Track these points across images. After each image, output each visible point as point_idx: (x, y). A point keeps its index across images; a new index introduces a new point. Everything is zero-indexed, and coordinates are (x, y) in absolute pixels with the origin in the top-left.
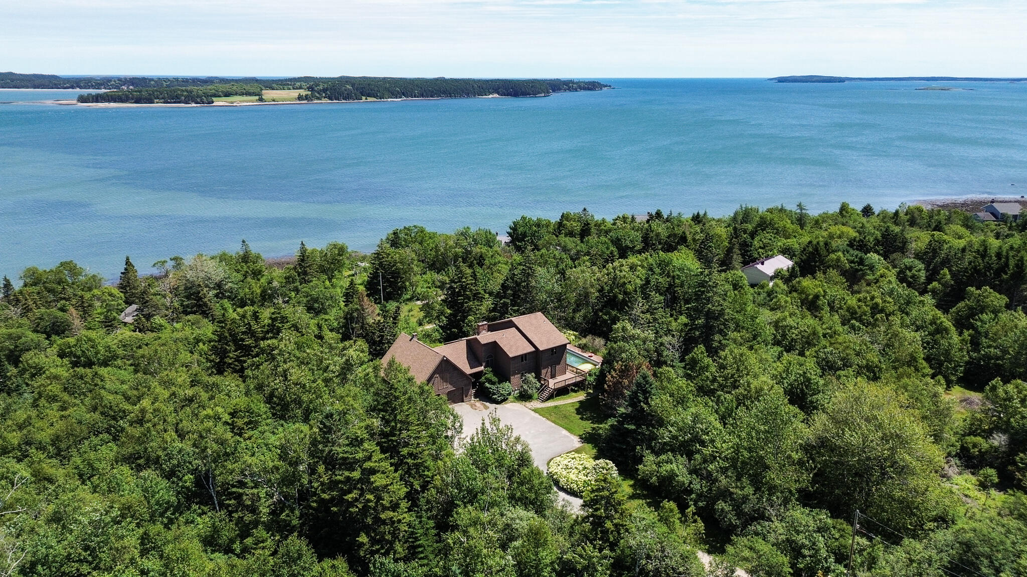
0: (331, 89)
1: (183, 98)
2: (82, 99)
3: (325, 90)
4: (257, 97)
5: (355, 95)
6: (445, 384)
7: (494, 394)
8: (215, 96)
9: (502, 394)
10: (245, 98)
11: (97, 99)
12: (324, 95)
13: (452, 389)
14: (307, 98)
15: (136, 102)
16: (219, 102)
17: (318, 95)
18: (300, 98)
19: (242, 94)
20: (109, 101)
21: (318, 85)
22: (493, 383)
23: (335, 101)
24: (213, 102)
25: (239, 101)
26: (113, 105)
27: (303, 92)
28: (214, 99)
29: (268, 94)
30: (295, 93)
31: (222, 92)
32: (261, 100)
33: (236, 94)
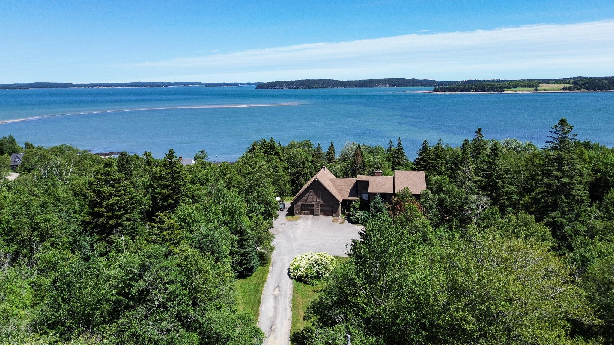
0: (590, 83)
1: (487, 89)
2: (435, 90)
3: (585, 84)
4: (534, 88)
5: (609, 86)
6: (317, 198)
7: (352, 216)
8: (507, 88)
9: (357, 218)
10: (526, 89)
11: (442, 90)
12: (583, 87)
13: (322, 203)
14: (570, 89)
15: (461, 91)
16: (507, 91)
17: (579, 87)
18: (565, 88)
19: (525, 87)
20: (448, 91)
21: (581, 80)
22: (355, 209)
23: (591, 91)
24: (504, 91)
25: (521, 91)
26: (449, 92)
27: (568, 85)
28: (505, 89)
29: (542, 87)
30: (562, 86)
31: (512, 85)
32: (536, 90)
33: (521, 87)
